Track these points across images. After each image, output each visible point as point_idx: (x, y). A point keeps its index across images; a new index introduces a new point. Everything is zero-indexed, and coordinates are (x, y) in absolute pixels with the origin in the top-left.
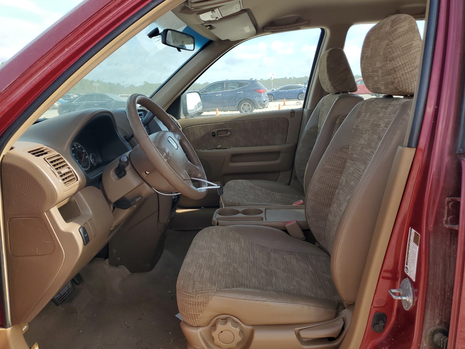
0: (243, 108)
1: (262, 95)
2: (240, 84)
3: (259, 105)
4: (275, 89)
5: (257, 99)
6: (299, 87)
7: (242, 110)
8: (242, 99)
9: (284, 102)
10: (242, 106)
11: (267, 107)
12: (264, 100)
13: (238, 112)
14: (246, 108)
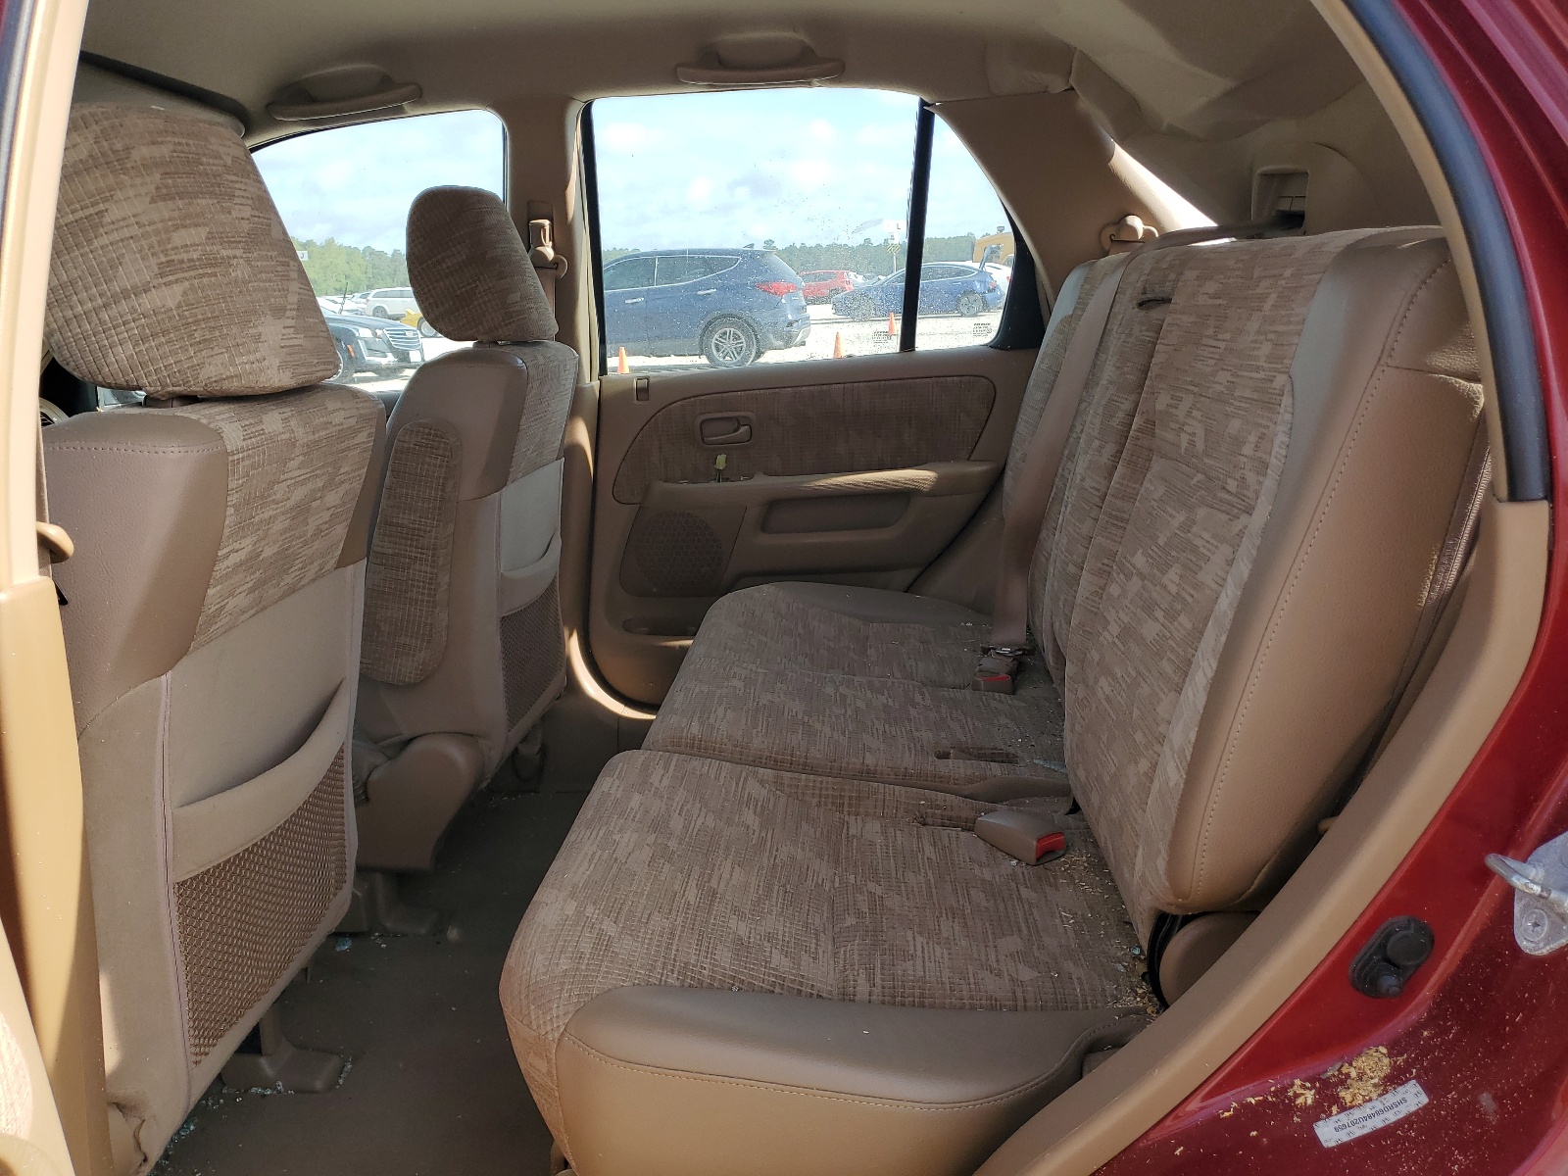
0: (717, 346)
1: (783, 301)
2: (709, 262)
3: (771, 336)
4: (883, 278)
5: (763, 317)
6: (960, 272)
7: (715, 352)
8: (716, 314)
9: (891, 323)
10: (714, 340)
11: (803, 344)
12: (790, 317)
13: (704, 360)
14: (729, 345)
